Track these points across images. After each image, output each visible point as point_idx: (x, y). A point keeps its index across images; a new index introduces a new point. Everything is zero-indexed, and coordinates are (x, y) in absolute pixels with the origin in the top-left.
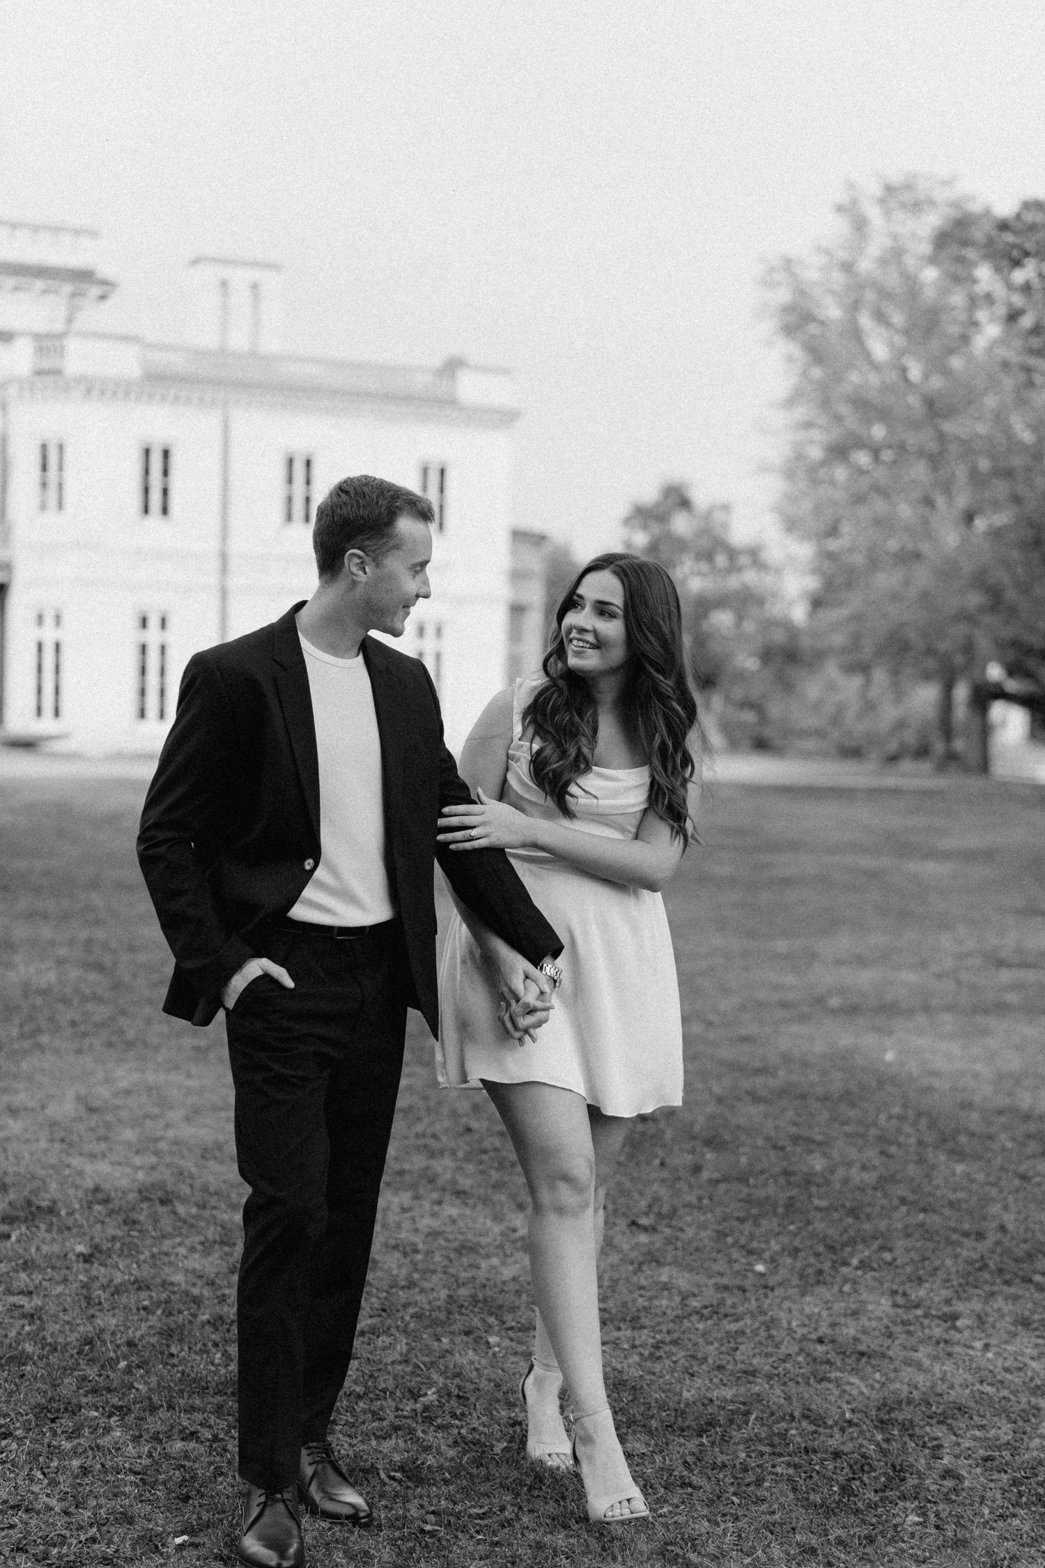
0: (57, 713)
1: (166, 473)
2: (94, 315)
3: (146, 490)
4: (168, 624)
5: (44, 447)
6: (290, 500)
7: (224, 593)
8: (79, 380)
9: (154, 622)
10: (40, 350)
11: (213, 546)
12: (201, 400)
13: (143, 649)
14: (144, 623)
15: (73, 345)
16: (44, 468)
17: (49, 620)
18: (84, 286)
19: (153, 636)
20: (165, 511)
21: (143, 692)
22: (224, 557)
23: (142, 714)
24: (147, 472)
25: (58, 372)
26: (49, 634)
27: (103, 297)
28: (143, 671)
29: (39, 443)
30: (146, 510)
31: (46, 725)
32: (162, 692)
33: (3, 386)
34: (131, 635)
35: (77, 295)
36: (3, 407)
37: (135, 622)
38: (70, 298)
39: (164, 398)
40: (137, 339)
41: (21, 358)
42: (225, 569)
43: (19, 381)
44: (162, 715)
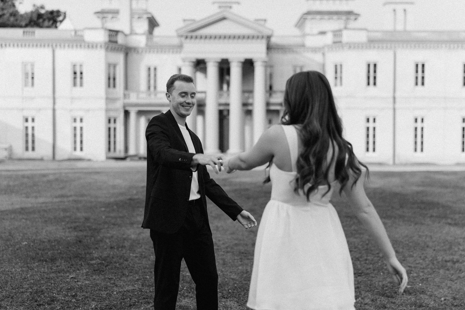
1: (375, 72)
2: (352, 24)
3: (369, 78)
4: (376, 120)
5: (336, 66)
6: (417, 78)
7: (394, 109)
8: (347, 43)
9: (371, 120)
10: (335, 35)
11: (391, 94)
12: (387, 47)
14: (368, 120)
15: (345, 33)
16: (336, 72)
18: (349, 16)
19: (371, 125)
20: (375, 84)
21: (368, 143)
22: (394, 98)
23: (368, 150)
24: (369, 72)
25: (340, 42)
27: (356, 19)
28: (368, 136)
29: (334, 65)
30: (369, 84)
32: (374, 143)
33: (323, 48)
34: (364, 125)
35: (348, 19)
36: (324, 54)
37: (365, 120)
38: (345, 21)
39: (374, 47)
40: (365, 29)
41: (329, 39)
42: (394, 102)
43: (328, 46)
44: (374, 150)
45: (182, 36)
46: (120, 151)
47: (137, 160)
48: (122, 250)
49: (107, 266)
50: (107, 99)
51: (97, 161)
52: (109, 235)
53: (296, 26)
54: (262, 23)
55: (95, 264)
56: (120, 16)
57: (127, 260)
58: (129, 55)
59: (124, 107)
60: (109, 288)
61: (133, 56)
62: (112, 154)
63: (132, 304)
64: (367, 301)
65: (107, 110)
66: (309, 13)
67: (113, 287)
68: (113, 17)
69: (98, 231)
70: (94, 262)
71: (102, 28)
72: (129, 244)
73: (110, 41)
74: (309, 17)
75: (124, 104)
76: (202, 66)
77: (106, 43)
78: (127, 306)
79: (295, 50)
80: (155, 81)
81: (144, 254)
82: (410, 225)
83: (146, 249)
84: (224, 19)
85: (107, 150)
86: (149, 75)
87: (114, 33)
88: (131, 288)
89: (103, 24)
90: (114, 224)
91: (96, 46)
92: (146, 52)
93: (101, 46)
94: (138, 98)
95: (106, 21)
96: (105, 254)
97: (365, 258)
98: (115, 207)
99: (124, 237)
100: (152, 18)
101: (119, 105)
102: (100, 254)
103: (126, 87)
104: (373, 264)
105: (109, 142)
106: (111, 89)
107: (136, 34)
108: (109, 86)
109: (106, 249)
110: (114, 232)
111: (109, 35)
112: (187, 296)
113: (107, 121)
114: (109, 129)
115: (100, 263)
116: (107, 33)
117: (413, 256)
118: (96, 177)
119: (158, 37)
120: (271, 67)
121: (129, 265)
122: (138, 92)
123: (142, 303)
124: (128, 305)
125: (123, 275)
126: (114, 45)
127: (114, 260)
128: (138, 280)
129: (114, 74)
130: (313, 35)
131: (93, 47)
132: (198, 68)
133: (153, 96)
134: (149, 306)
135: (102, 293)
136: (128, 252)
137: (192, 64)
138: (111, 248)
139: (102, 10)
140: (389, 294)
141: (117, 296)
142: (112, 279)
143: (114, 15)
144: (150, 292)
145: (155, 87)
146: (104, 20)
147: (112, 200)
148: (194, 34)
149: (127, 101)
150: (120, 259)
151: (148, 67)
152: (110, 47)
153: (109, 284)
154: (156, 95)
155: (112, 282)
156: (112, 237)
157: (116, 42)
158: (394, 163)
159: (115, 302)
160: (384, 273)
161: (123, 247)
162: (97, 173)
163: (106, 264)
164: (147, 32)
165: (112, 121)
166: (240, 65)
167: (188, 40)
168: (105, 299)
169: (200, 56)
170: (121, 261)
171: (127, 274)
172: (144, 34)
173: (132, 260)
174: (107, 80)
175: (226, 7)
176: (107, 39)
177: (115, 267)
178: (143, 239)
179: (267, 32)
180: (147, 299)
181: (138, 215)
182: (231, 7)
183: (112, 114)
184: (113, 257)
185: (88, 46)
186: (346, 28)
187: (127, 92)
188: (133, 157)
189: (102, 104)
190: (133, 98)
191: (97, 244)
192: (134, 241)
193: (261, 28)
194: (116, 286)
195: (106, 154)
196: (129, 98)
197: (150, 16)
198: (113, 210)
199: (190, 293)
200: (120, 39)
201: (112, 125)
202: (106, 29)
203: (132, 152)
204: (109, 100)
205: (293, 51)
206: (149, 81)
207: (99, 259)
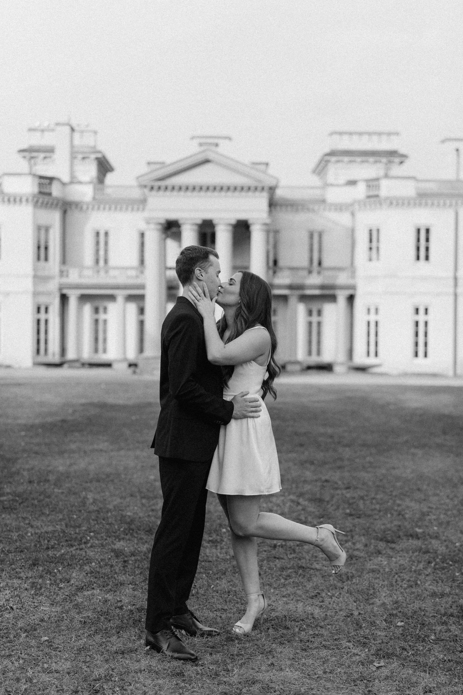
0: (376, 355)
1: (427, 240)
2: (396, 170)
3: (418, 249)
4: (429, 311)
5: (371, 231)
7: (456, 295)
8: (387, 198)
9: (422, 311)
10: (369, 187)
11: (451, 274)
12: (444, 204)
13: (417, 323)
14: (417, 311)
15: (384, 183)
16: (371, 241)
17: (373, 311)
18: (392, 158)
19: (421, 318)
20: (427, 258)
21: (417, 344)
22: (456, 279)
23: (416, 355)
24: (418, 240)
25: (378, 196)
26: (373, 318)
27: (401, 163)
28: (417, 334)
29: (369, 229)
30: (418, 258)
31: (371, 361)
32: (426, 344)
33: (352, 205)
34: (411, 318)
35: (390, 162)
36: (353, 214)
37: (412, 311)
38: (386, 164)
39: (426, 204)
40: (414, 178)
41: (360, 191)
42: (456, 285)
43: (359, 202)
44: (426, 355)
45: (145, 186)
46: (54, 355)
47: (78, 368)
48: (44, 485)
49: (22, 502)
50: (35, 277)
51: (20, 368)
52: (27, 467)
53: (314, 172)
54: (263, 167)
55: (6, 501)
56: (56, 156)
57: (49, 497)
58: (69, 213)
59: (60, 289)
60: (22, 529)
61: (74, 216)
62: (42, 358)
63: (50, 546)
64: (358, 546)
65: (36, 294)
66: (332, 153)
67: (28, 528)
68: (45, 158)
69: (14, 461)
70: (5, 498)
71: (30, 174)
72: (54, 478)
73: (41, 193)
74: (333, 159)
75: (60, 285)
76: (174, 229)
77: (34, 196)
78: (43, 549)
79: (311, 207)
80: (106, 251)
81: (73, 489)
82: (449, 457)
83: (77, 484)
84: (207, 161)
85: (35, 351)
86: (98, 243)
87: (47, 181)
88: (50, 529)
89: (31, 168)
90: (36, 453)
91: (21, 200)
92: (93, 209)
93: (27, 200)
94: (80, 276)
95: (35, 164)
96: (20, 489)
97: (373, 496)
98: (40, 430)
99: (49, 469)
100: (103, 159)
101: (53, 286)
102: (14, 489)
103: (64, 261)
104: (381, 504)
105: (38, 341)
106: (42, 263)
107: (80, 183)
108: (39, 258)
109: (23, 483)
110: (35, 462)
111: (39, 184)
112: (123, 539)
113: (36, 310)
114: (38, 321)
115: (12, 500)
116: (37, 181)
117: (438, 495)
118: (16, 390)
119: (111, 187)
120: (276, 232)
121: (51, 503)
122: (82, 267)
123: (63, 546)
124: (45, 547)
125: (43, 513)
126: (46, 199)
127: (32, 496)
128: (61, 520)
129: (46, 242)
130: (338, 185)
131: (15, 200)
132: (169, 233)
133: (102, 273)
134: (72, 549)
135: (13, 534)
136: (52, 487)
137: (159, 227)
138: (30, 482)
139: (31, 146)
140: (389, 539)
141: (32, 538)
142: (27, 518)
143: (48, 154)
144: (76, 533)
145: (106, 261)
146: (33, 161)
147: (37, 421)
148: (163, 184)
149: (65, 280)
150: (40, 495)
151: (96, 231)
152: (40, 201)
153: (22, 524)
154: (107, 272)
155: (27, 522)
156: (32, 469)
157: (50, 194)
158: (455, 374)
159: (28, 545)
160: (392, 515)
161: (47, 481)
162: (19, 385)
163: (20, 501)
164: (95, 181)
165: (43, 310)
166: (230, 228)
167: (154, 193)
168: (16, 541)
169: (172, 216)
170: (42, 497)
171: (48, 513)
172: (90, 183)
173: (56, 496)
174: (36, 249)
175: (210, 144)
176: (36, 190)
177: (33, 504)
178: (75, 472)
179: (269, 182)
180: (70, 541)
181: (71, 441)
182: (217, 145)
183: (43, 300)
184: (31, 493)
185: (9, 200)
186: (386, 176)
187: (64, 268)
188: (72, 363)
189: (28, 284)
190: (74, 277)
191: (11, 477)
192: (62, 474)
193: (261, 176)
194: (32, 527)
195: (34, 358)
196: (67, 276)
197: (99, 156)
198: (37, 435)
199: (127, 534)
200: (56, 190)
201: (42, 316)
202: (34, 175)
203: (71, 355)
204: (38, 278)
205: (308, 210)
206: (97, 251)
207: (12, 495)
